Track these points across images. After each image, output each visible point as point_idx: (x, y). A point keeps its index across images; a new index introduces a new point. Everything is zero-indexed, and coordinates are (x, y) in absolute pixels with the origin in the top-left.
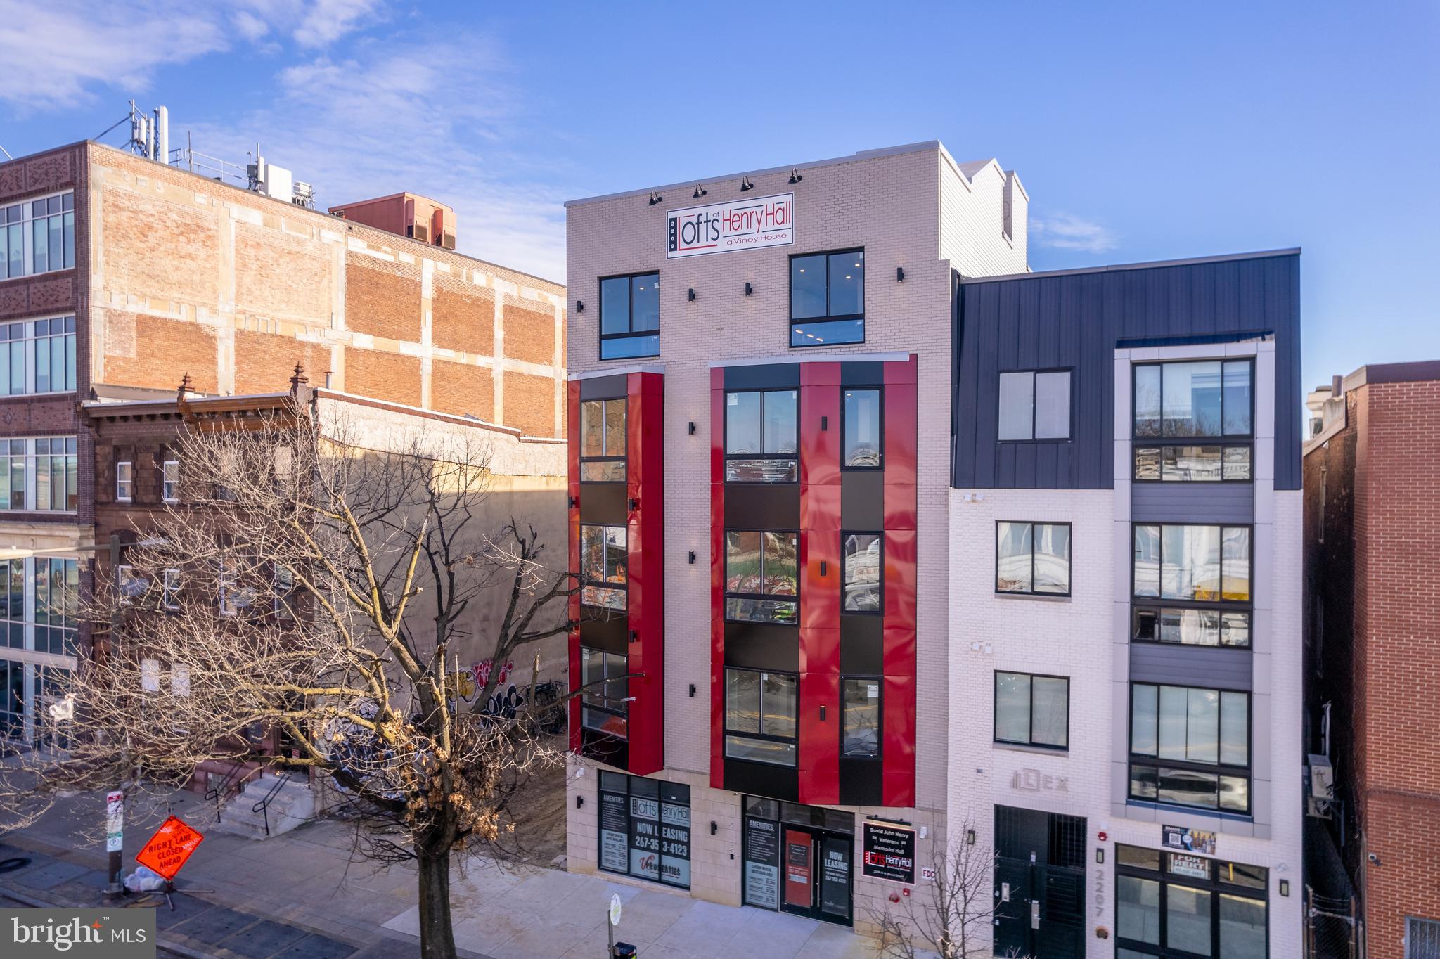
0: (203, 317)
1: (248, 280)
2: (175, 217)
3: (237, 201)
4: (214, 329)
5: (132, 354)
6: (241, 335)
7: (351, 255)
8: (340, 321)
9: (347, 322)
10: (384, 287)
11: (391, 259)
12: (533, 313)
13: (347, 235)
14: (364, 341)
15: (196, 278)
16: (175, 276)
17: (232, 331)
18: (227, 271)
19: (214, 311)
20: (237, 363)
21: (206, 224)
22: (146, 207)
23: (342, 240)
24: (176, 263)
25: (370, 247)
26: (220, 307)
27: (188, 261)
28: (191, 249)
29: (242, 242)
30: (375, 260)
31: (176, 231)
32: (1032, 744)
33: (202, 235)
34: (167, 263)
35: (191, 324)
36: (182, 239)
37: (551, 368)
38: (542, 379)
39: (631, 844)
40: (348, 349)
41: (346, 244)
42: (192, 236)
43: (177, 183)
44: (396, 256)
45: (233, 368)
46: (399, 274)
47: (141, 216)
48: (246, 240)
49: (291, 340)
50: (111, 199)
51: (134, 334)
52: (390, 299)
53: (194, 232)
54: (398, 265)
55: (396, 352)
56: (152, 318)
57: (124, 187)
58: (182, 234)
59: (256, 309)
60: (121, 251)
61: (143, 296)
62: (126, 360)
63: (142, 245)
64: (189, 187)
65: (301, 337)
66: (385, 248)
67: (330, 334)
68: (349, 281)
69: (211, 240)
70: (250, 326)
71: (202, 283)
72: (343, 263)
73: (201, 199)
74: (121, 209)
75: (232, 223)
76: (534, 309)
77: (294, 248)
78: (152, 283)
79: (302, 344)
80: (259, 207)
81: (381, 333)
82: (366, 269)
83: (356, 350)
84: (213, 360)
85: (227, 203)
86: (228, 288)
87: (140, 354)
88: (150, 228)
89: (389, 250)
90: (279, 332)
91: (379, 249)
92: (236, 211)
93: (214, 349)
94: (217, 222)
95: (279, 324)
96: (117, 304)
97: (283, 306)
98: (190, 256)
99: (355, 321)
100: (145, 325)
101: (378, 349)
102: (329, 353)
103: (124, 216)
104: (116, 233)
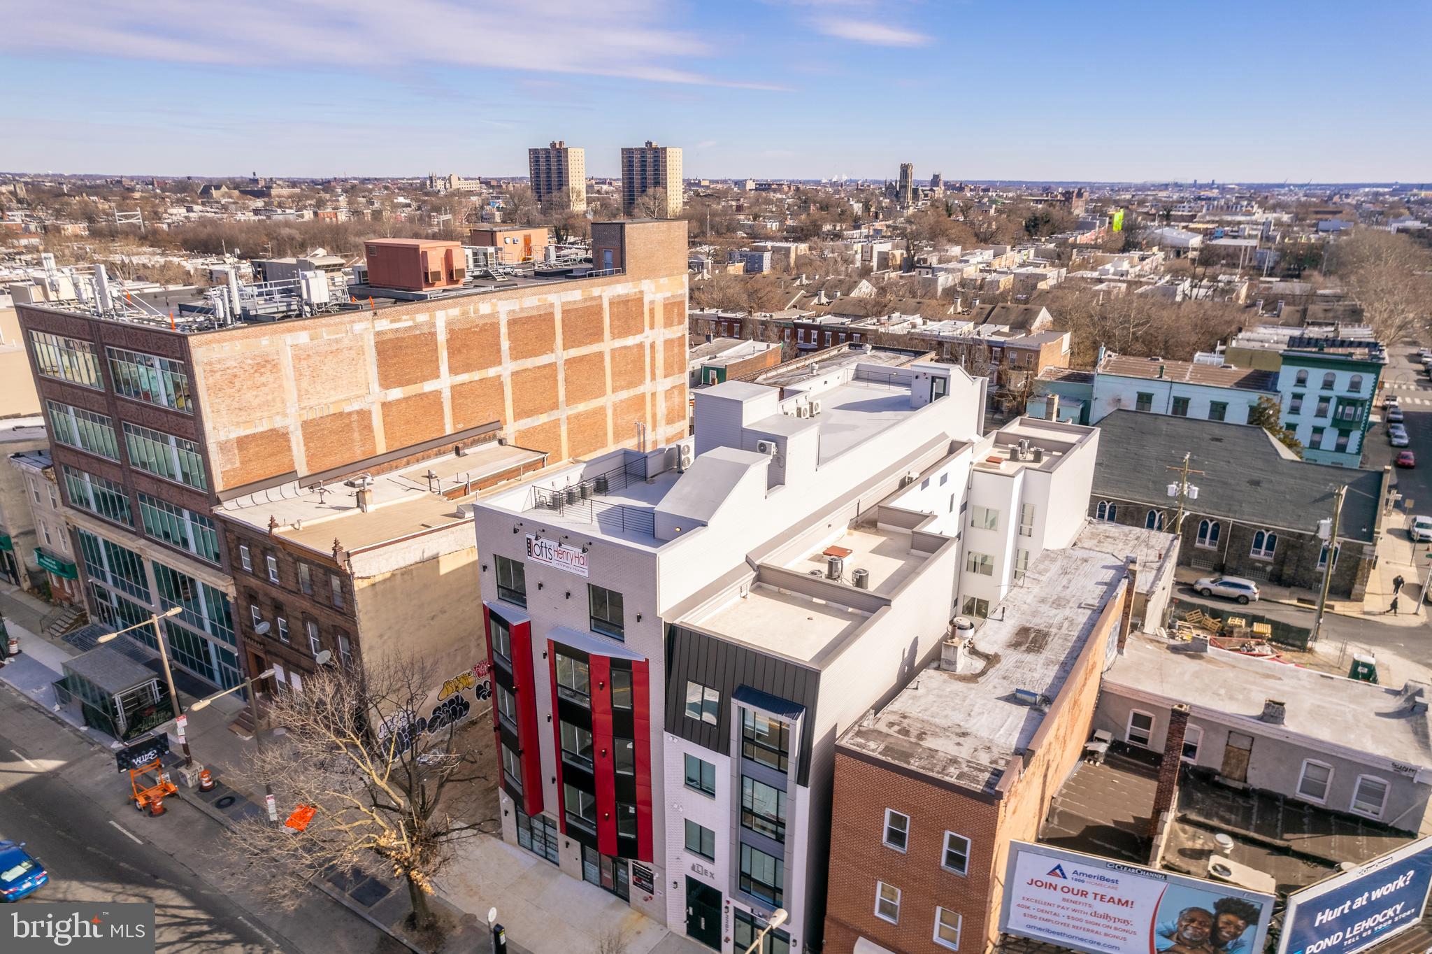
0: (278, 423)
1: (304, 385)
2: (250, 362)
3: (289, 331)
4: (286, 427)
5: (238, 465)
6: (305, 425)
7: (378, 334)
8: (375, 387)
9: (381, 385)
10: (407, 347)
11: (410, 323)
12: (534, 316)
13: (373, 320)
14: (396, 394)
15: (270, 398)
16: (255, 403)
17: (299, 424)
18: (290, 385)
19: (285, 415)
20: (305, 445)
21: (270, 358)
22: (232, 363)
23: (370, 326)
24: (255, 393)
25: (392, 322)
26: (288, 411)
27: (263, 388)
28: (263, 379)
29: (297, 358)
30: (397, 330)
31: (252, 371)
32: (701, 854)
33: (269, 366)
34: (249, 395)
35: (271, 430)
36: (256, 375)
37: (553, 355)
38: (545, 366)
39: (532, 837)
40: (384, 405)
41: (373, 327)
42: (263, 370)
43: (248, 337)
44: (413, 320)
45: (303, 449)
46: (418, 332)
47: (228, 371)
48: (300, 356)
49: (341, 414)
50: (208, 368)
51: (236, 451)
52: (412, 354)
53: (264, 366)
54: (416, 327)
55: (420, 392)
56: (247, 437)
57: (215, 356)
58: (256, 371)
59: (312, 402)
60: (219, 400)
61: (238, 424)
62: (234, 470)
63: (233, 390)
64: (256, 337)
65: (348, 409)
66: (404, 317)
67: (369, 399)
68: (379, 353)
69: (275, 366)
70: (311, 416)
71: (274, 400)
72: (372, 343)
73: (265, 341)
74: (215, 372)
75: (289, 349)
76: (535, 313)
77: (335, 347)
78: (243, 413)
79: (350, 414)
80: (305, 329)
81: (409, 382)
82: (391, 340)
83: (390, 402)
84: (289, 449)
85: (283, 336)
86: (292, 395)
87: (242, 463)
88: (235, 376)
89: (408, 317)
90: (332, 412)
91: (399, 320)
92: (289, 339)
93: (288, 441)
94: (278, 354)
95: (331, 406)
96: (223, 437)
97: (332, 392)
98: (264, 385)
99: (386, 383)
100: (242, 442)
101: (406, 396)
102: (370, 412)
103: (218, 375)
104: (214, 389)
